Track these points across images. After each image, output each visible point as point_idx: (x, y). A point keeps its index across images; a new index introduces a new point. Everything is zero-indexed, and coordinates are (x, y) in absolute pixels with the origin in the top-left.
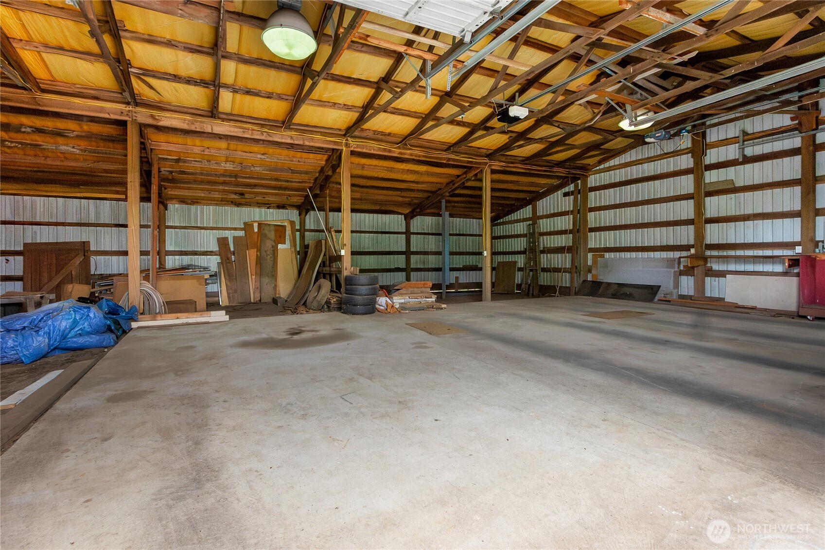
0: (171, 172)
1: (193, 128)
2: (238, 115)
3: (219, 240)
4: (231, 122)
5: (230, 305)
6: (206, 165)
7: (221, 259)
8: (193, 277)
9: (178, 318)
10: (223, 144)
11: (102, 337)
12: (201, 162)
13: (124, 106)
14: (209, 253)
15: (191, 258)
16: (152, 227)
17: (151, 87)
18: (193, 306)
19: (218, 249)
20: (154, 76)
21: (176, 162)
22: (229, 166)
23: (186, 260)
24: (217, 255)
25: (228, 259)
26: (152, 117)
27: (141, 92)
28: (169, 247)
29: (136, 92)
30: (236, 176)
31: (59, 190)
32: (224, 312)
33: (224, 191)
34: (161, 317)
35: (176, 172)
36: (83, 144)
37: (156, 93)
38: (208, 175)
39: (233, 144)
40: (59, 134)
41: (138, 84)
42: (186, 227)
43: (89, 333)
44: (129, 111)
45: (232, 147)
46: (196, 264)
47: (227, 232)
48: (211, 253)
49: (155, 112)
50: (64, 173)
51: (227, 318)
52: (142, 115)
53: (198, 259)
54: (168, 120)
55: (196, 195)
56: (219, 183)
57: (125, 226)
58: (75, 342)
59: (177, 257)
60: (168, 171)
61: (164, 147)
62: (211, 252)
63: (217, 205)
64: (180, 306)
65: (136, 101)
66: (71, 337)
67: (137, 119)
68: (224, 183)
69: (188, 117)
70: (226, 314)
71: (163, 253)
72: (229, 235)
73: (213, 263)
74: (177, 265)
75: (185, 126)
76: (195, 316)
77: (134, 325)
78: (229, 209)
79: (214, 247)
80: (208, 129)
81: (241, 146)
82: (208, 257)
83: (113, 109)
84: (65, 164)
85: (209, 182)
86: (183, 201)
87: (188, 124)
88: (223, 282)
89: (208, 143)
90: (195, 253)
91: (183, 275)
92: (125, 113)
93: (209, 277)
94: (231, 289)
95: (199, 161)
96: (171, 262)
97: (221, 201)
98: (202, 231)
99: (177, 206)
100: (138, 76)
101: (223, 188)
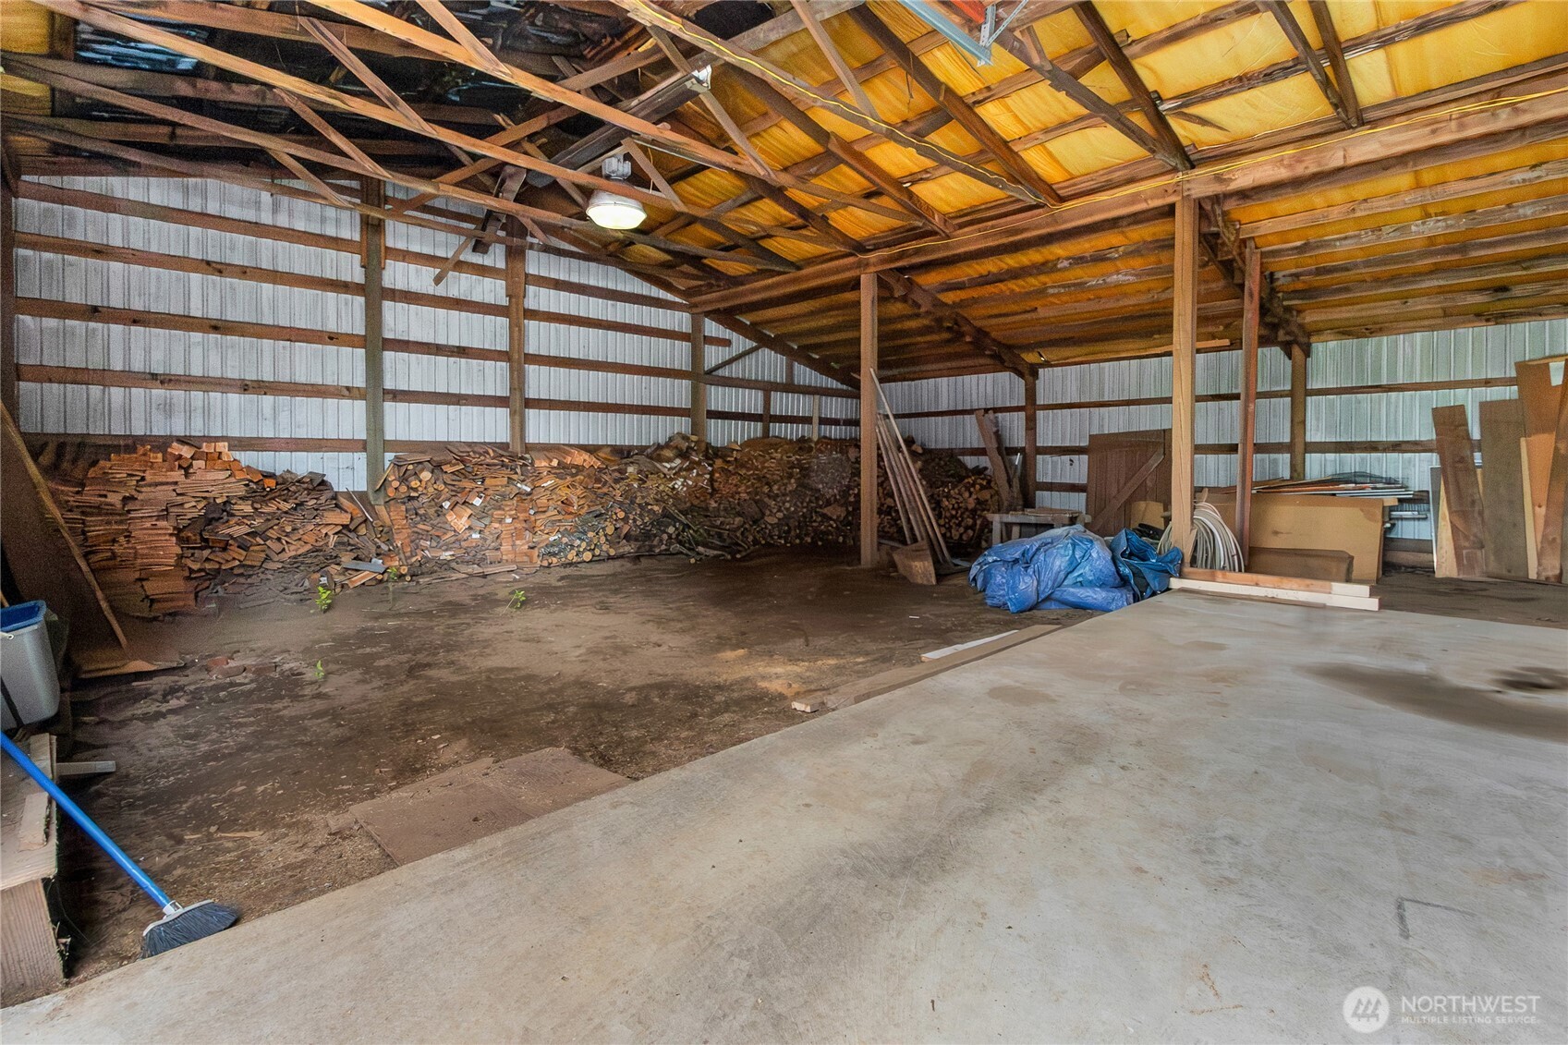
0: (1296, 276)
1: (1300, 170)
2: (1418, 95)
3: (1437, 413)
4: (1397, 119)
5: (1461, 577)
6: (1368, 239)
7: (1442, 460)
8: (1353, 501)
9: (1257, 585)
10: (1400, 180)
11: (1111, 595)
12: (1359, 236)
13: (1169, 177)
14: (1409, 448)
15: (1362, 459)
16: (1242, 397)
17: (1203, 122)
18: (1344, 567)
19: (1434, 437)
20: (1204, 99)
21: (1299, 253)
22: (1434, 227)
23: (1352, 462)
24: (1431, 451)
25: (1462, 460)
26: (1218, 178)
27: (1193, 138)
28: (1314, 434)
29: (1185, 142)
30: (1463, 248)
31: (1131, 346)
32: (1365, 589)
33: (1441, 291)
34: (1224, 576)
35: (1310, 273)
36: (1137, 263)
37: (1215, 129)
38: (1384, 262)
39: (1429, 171)
40: (1099, 258)
41: (1184, 128)
42: (1353, 388)
43: (1091, 584)
44: (1177, 184)
45: (1428, 177)
46: (1376, 472)
47: (1460, 392)
48: (1416, 447)
49: (1219, 168)
50: (1125, 319)
51: (1373, 604)
52: (1200, 183)
53: (1379, 460)
54: (1246, 174)
55: (1378, 312)
56: (1420, 274)
57: (1168, 400)
58: (1073, 594)
59: (1331, 456)
60: (1291, 275)
61: (1267, 227)
62: (1416, 443)
63: (1432, 328)
64: (1313, 562)
65: (1188, 159)
66: (1068, 586)
67: (1193, 192)
68: (1435, 271)
69: (1289, 151)
70: (1372, 595)
71: (1299, 448)
72: (1470, 400)
73: (1419, 471)
74: (1330, 471)
75: (1283, 174)
76: (1295, 586)
77: (1175, 583)
78: (1470, 334)
79: (1425, 432)
80: (1336, 160)
81: (1451, 169)
82: (1407, 455)
83: (1150, 192)
84: (1121, 303)
85: (1393, 279)
86: (1345, 331)
87: (1290, 166)
88: (1444, 519)
89: (1361, 189)
90: (1372, 447)
91: (1334, 495)
92: (1170, 191)
93: (1397, 504)
94: (1466, 538)
95: (1355, 236)
96: (1317, 466)
97: (1445, 315)
98: (1393, 394)
99: (1332, 344)
100: (1179, 112)
101: (1436, 283)
